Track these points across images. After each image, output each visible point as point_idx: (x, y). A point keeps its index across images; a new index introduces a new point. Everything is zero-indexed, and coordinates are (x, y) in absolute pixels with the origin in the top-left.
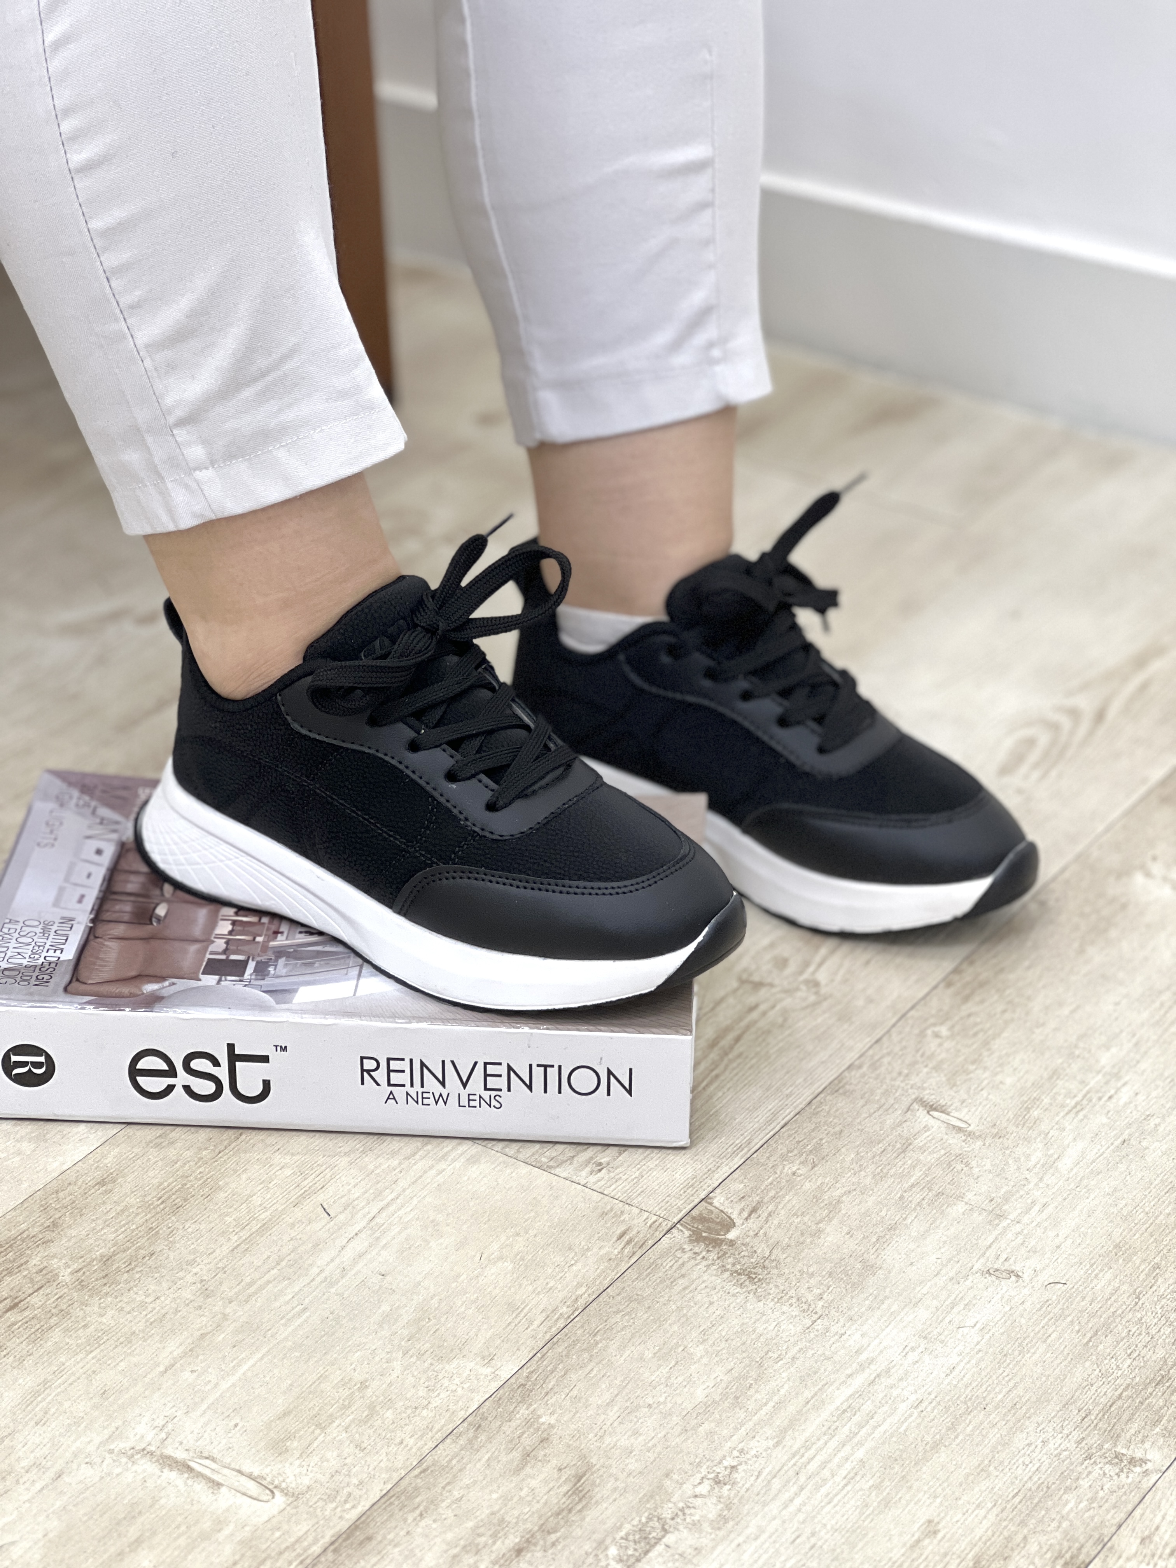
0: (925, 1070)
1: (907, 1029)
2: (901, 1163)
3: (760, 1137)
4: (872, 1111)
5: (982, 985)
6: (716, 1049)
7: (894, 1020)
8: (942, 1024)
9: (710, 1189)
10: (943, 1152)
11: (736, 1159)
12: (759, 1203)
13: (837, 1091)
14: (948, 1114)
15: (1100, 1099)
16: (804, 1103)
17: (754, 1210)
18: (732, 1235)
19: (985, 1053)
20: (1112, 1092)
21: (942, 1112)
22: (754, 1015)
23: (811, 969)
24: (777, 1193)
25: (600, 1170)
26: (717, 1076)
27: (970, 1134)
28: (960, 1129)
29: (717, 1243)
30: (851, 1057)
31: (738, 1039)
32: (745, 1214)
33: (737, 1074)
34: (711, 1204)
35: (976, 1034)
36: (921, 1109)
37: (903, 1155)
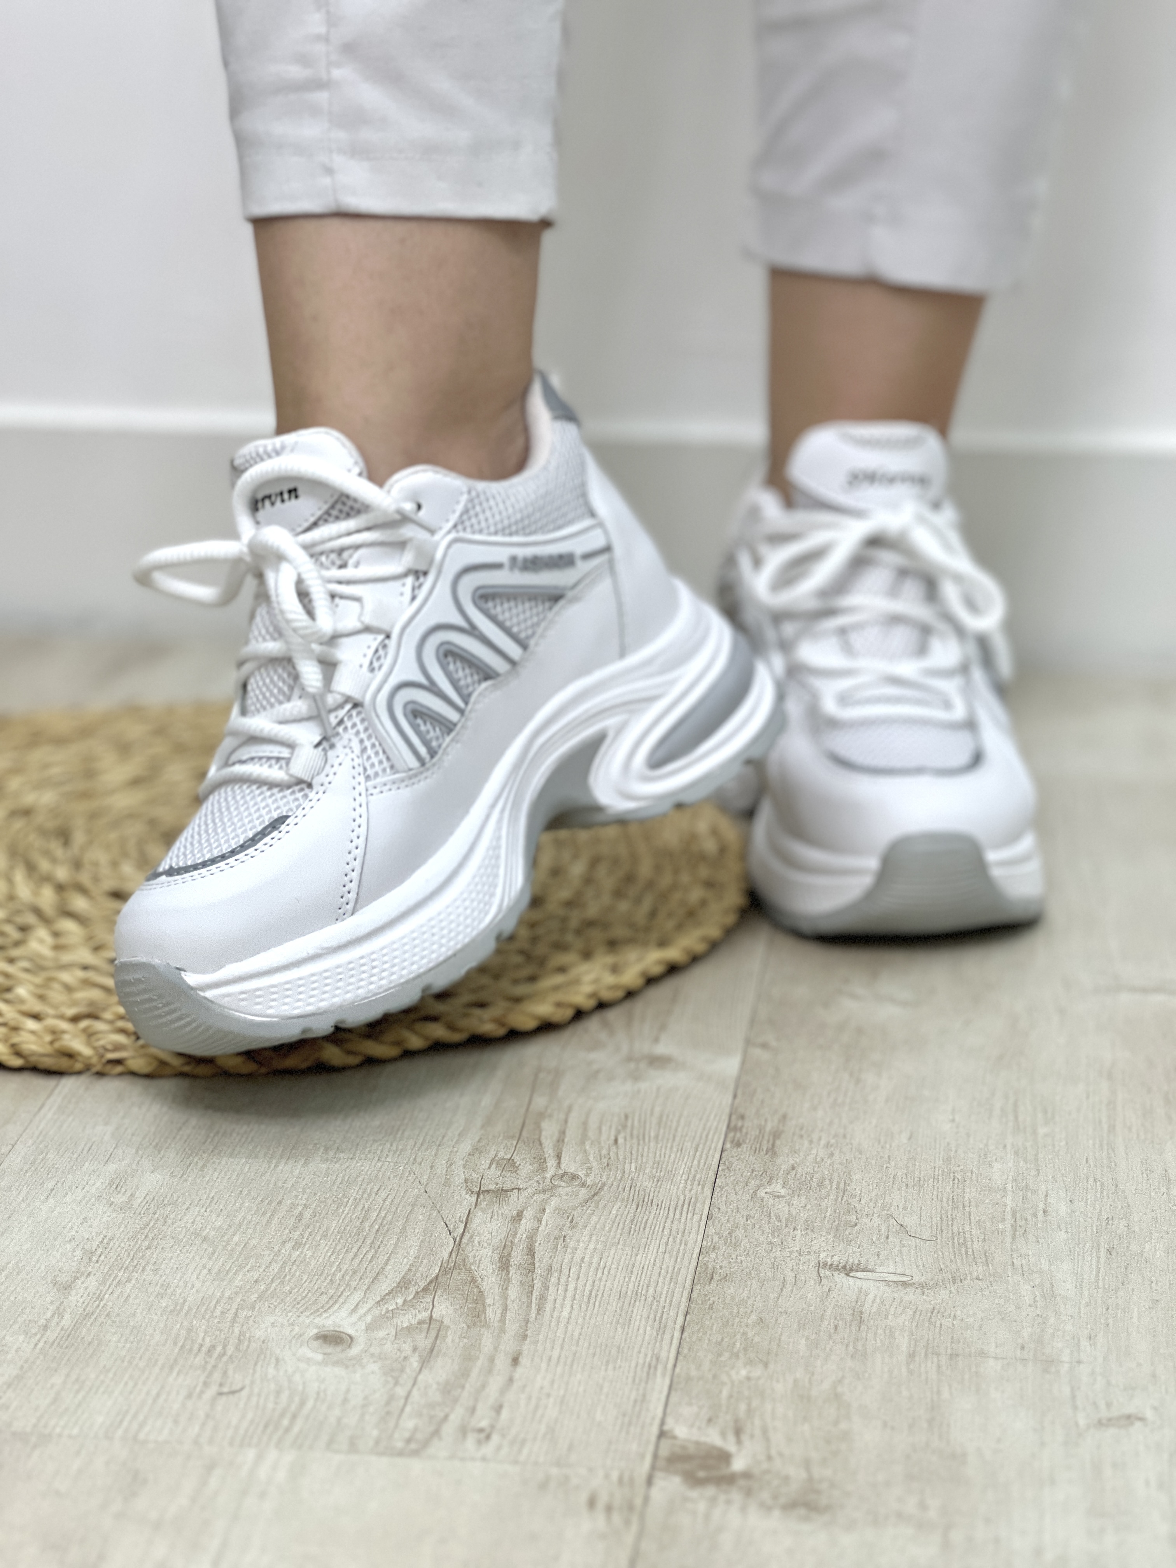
0: (798, 1233)
1: (733, 1197)
2: (870, 1335)
3: (665, 1347)
4: (777, 1289)
5: (776, 1135)
6: (512, 1271)
7: (708, 1192)
8: (769, 1183)
9: (657, 1422)
10: (910, 1312)
11: (659, 1380)
12: (737, 1421)
13: (712, 1278)
14: (873, 1271)
15: (1035, 1215)
16: (683, 1300)
17: (738, 1432)
18: (738, 1465)
19: (854, 1202)
20: (1041, 1206)
21: (863, 1271)
22: (526, 1224)
23: (551, 1163)
24: (749, 1405)
25: (488, 1437)
26: (542, 1298)
27: (923, 1286)
28: (905, 1284)
29: (730, 1480)
30: (694, 1239)
31: (531, 1252)
32: (731, 1438)
33: (566, 1290)
34: (675, 1437)
35: (821, 1185)
36: (836, 1273)
37: (863, 1327)
